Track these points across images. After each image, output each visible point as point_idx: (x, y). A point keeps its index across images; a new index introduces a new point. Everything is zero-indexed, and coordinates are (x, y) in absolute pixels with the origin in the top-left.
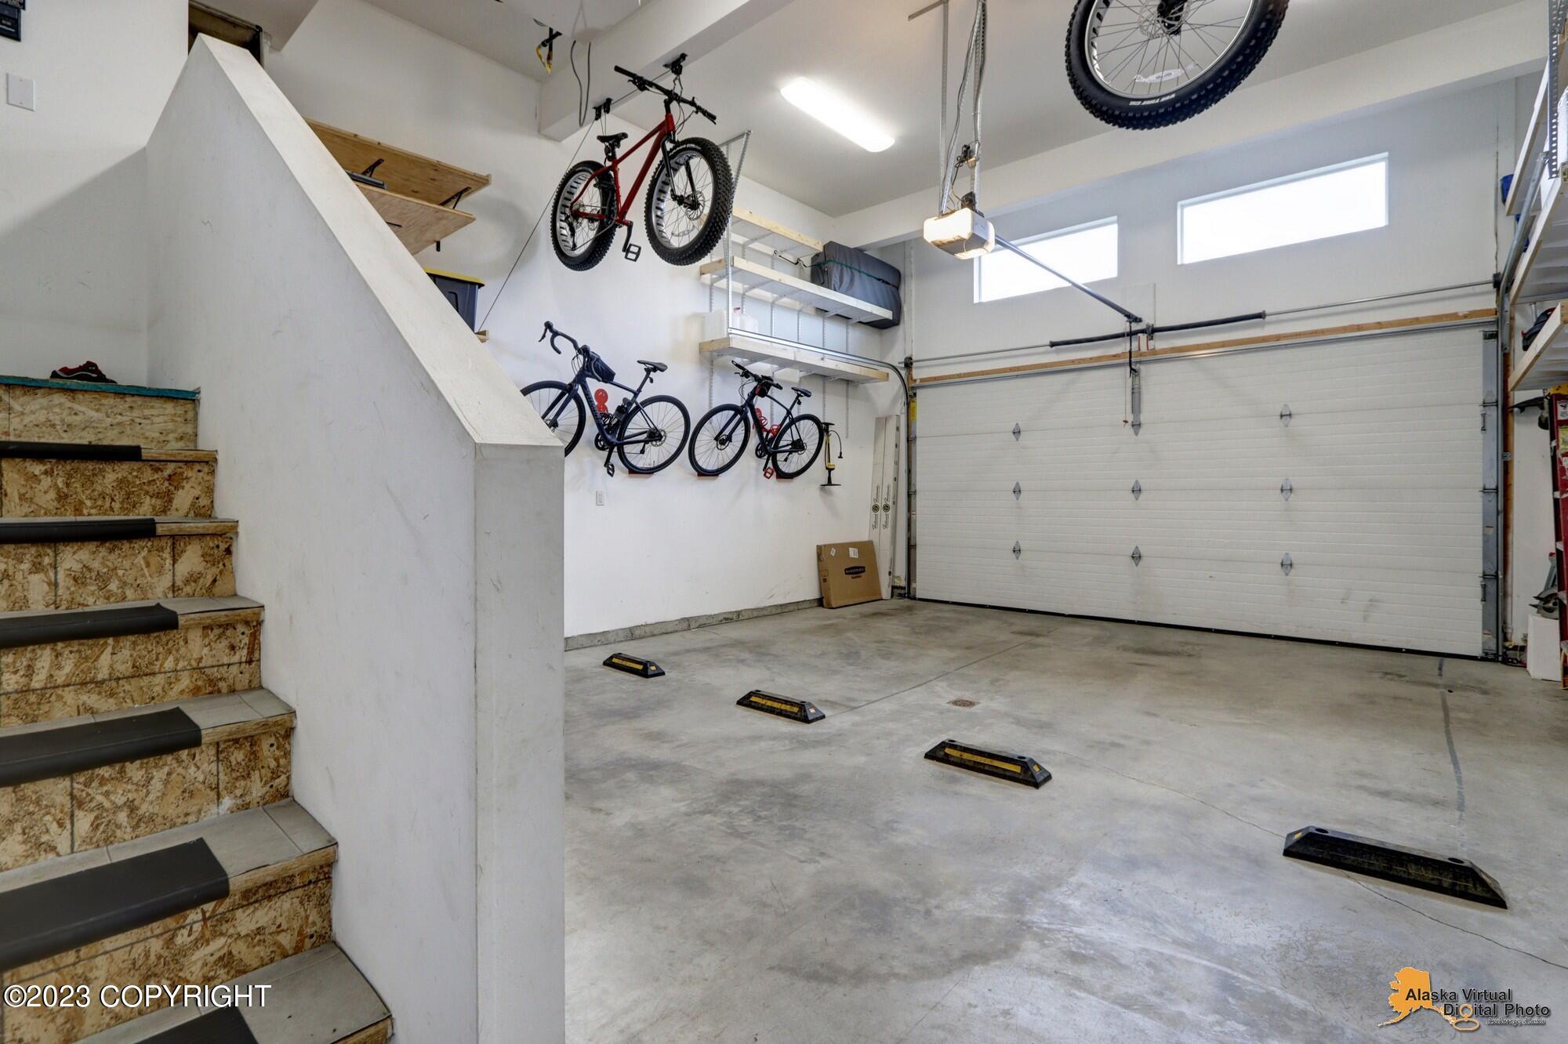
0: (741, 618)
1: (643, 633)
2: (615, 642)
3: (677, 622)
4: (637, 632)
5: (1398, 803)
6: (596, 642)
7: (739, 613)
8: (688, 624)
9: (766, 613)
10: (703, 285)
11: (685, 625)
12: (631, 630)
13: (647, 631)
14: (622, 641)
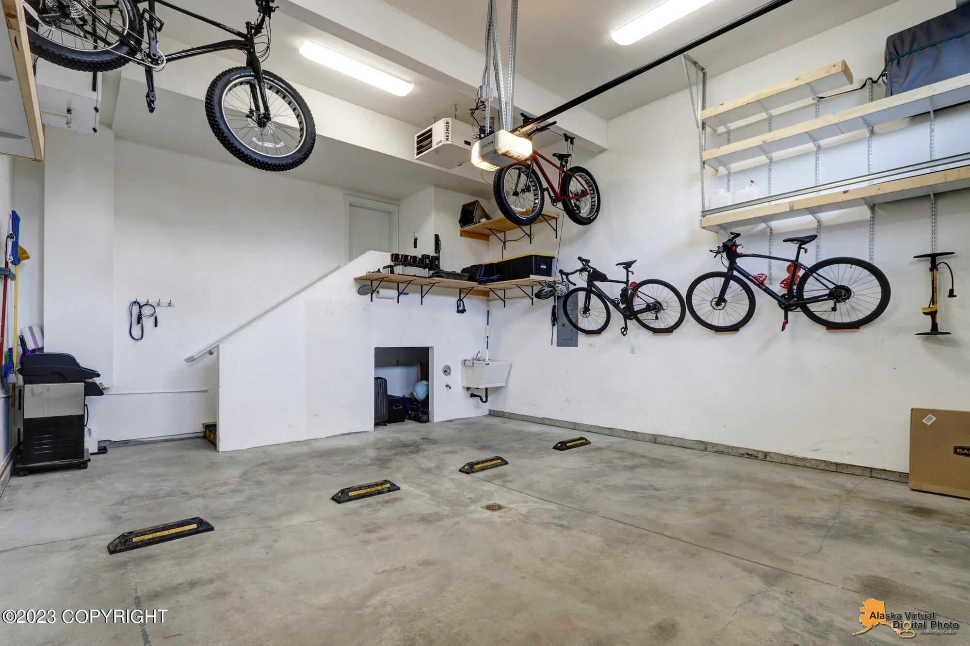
0: (768, 458)
1: (664, 441)
2: (642, 441)
3: (694, 442)
4: (659, 439)
5: (180, 581)
6: (630, 436)
7: (766, 454)
8: (704, 447)
9: (808, 465)
10: (721, 177)
11: (702, 447)
12: (655, 436)
13: (667, 441)
14: (648, 442)
